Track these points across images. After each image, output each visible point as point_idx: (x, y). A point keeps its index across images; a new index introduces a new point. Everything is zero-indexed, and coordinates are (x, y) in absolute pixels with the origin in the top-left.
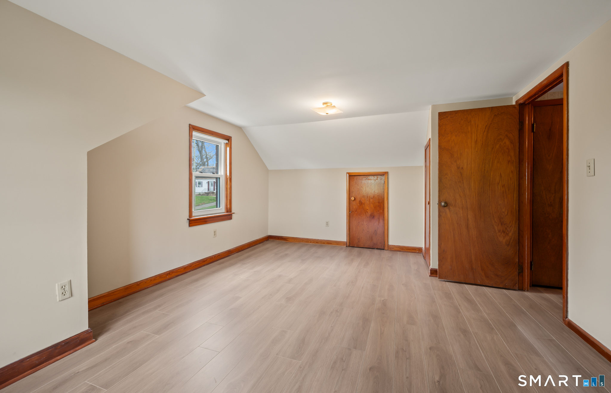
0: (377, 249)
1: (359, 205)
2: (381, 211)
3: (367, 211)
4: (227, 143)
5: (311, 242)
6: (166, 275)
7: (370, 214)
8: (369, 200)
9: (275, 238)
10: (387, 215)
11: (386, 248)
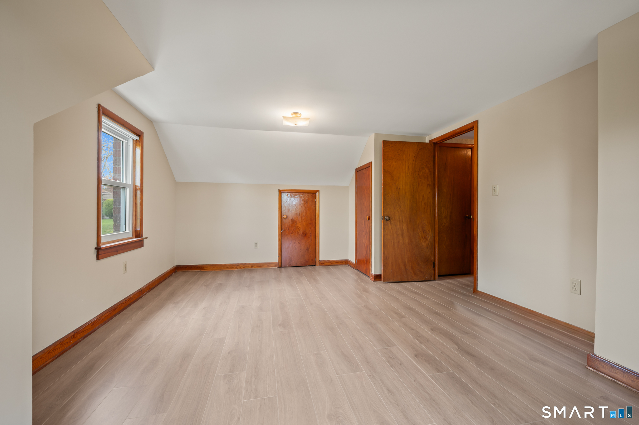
0: (309, 266)
1: (291, 223)
2: (313, 228)
3: (300, 229)
4: (136, 140)
5: (236, 268)
6: (69, 339)
7: (302, 232)
8: (301, 218)
9: (186, 268)
10: (318, 232)
11: (317, 263)
